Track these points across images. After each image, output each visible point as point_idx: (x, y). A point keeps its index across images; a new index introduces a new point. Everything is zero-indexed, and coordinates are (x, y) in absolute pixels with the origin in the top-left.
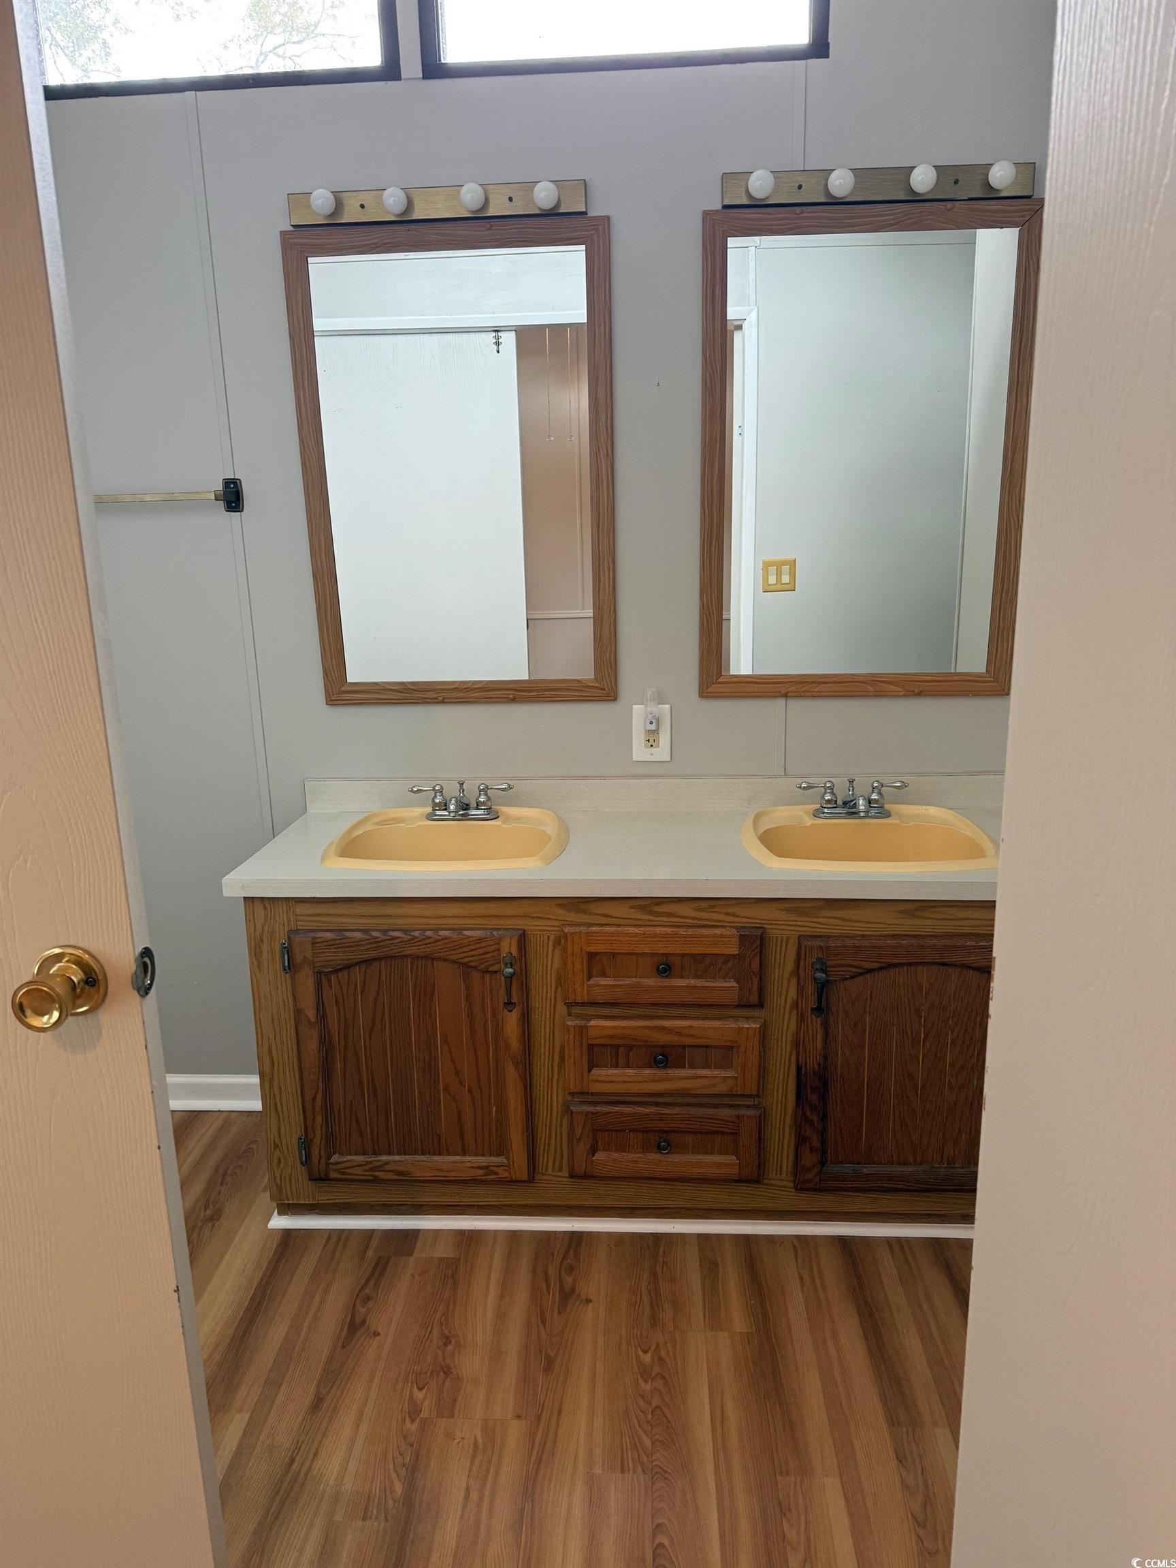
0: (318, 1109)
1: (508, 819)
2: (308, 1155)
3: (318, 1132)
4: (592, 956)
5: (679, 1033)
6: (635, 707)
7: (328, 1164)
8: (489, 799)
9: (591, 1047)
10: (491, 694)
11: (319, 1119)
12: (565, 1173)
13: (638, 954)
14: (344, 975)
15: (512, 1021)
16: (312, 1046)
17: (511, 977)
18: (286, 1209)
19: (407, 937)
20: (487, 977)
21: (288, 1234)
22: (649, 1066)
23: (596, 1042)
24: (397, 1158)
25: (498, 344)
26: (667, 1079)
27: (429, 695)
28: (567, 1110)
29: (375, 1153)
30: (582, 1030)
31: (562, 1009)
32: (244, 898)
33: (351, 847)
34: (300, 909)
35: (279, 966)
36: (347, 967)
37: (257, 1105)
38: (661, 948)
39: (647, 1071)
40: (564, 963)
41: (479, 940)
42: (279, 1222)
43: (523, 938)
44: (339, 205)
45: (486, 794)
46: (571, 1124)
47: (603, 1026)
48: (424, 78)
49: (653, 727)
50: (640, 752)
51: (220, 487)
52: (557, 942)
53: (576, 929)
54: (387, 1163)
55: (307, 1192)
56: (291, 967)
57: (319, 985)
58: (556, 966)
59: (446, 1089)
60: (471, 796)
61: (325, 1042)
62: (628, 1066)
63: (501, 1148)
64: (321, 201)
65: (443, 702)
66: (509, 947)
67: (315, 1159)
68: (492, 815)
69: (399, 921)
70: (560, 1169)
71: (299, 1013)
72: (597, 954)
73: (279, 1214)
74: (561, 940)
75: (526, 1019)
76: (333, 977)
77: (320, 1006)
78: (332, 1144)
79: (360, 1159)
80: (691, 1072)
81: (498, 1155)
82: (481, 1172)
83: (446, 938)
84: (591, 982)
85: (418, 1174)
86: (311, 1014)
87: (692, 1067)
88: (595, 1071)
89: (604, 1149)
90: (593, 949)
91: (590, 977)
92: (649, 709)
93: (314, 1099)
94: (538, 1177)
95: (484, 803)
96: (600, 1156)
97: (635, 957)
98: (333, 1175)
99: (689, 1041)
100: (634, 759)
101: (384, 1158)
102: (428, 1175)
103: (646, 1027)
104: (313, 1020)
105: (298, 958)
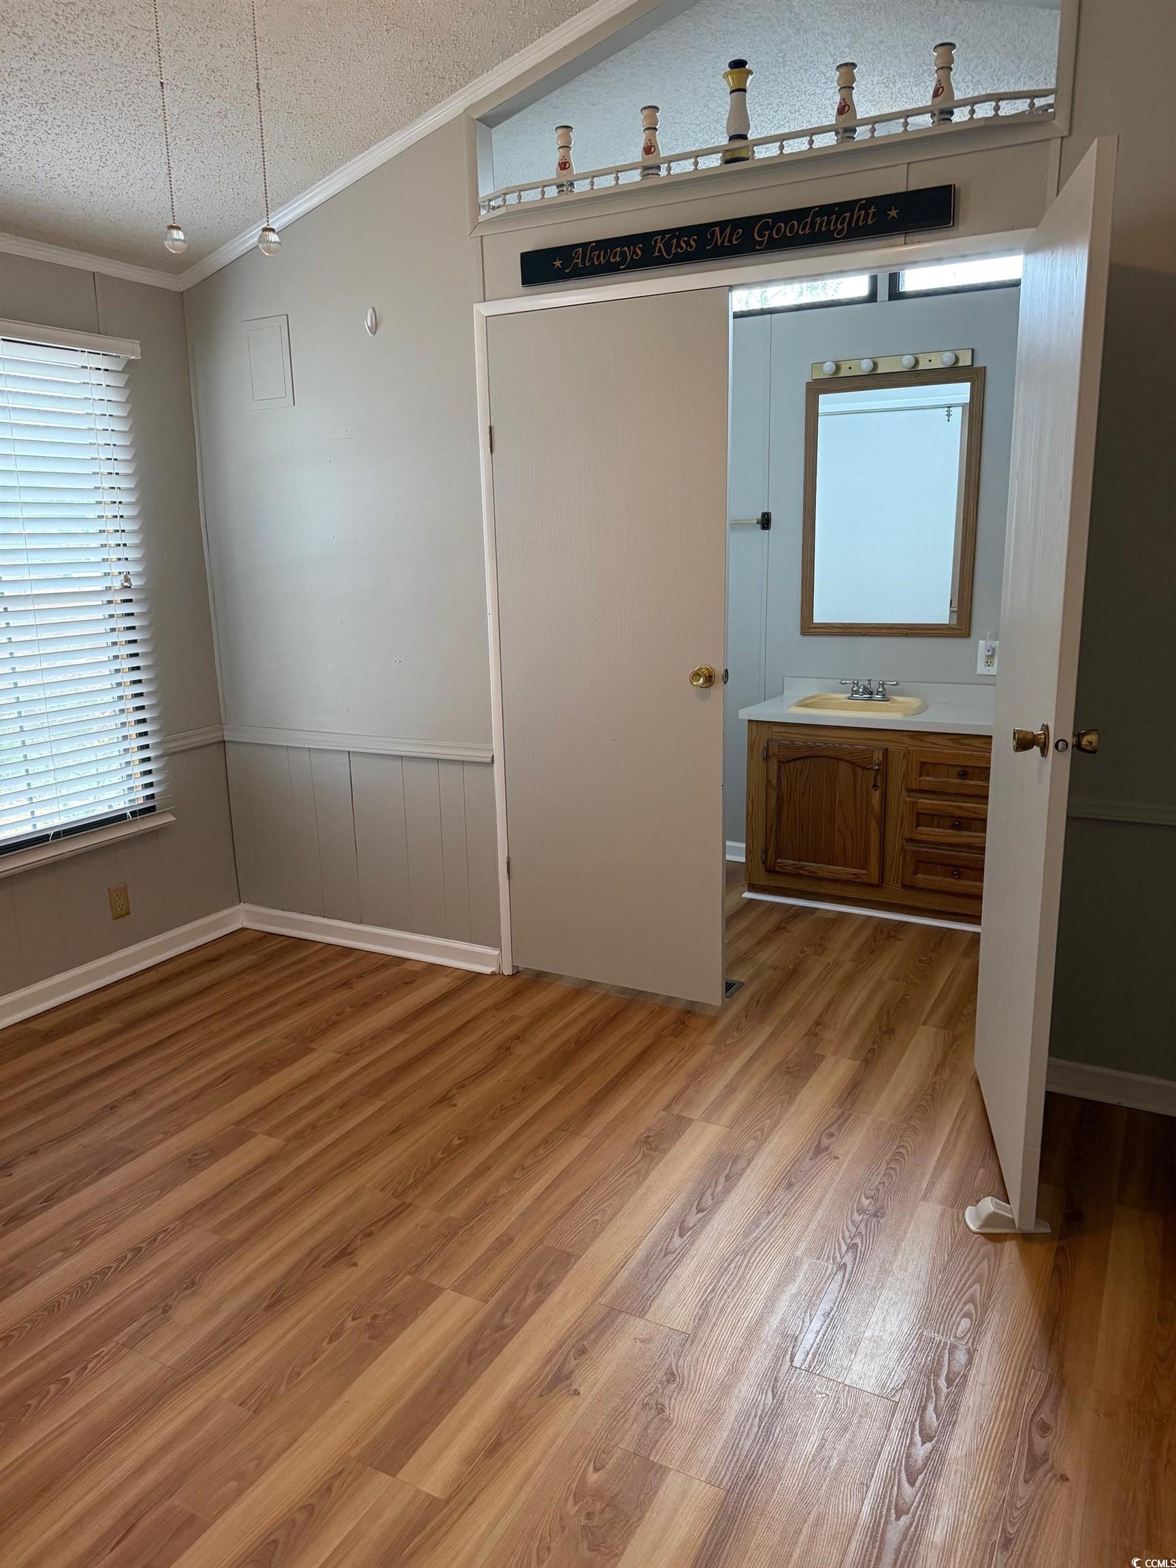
0: (773, 833)
1: (894, 701)
2: (766, 858)
3: (772, 845)
4: (923, 764)
5: (968, 811)
6: (980, 642)
7: (775, 862)
8: (884, 689)
9: (918, 814)
10: (893, 631)
11: (773, 838)
12: (900, 886)
13: (949, 765)
14: (792, 764)
15: (876, 797)
16: (773, 800)
17: (877, 770)
18: (753, 888)
19: (825, 746)
20: (865, 771)
21: (751, 900)
22: (951, 828)
23: (922, 811)
24: (810, 864)
25: (949, 415)
26: (960, 836)
27: (858, 631)
28: (903, 850)
29: (799, 860)
30: (914, 803)
31: (904, 793)
32: (750, 721)
33: (803, 704)
34: (776, 729)
35: (761, 758)
36: (795, 760)
37: (743, 859)
38: (962, 762)
39: (949, 831)
40: (907, 766)
41: (863, 751)
42: (748, 895)
43: (886, 752)
44: (838, 368)
45: (883, 687)
46: (905, 858)
47: (926, 802)
48: (889, 300)
49: (990, 653)
50: (981, 669)
51: (760, 517)
52: (904, 757)
53: (916, 749)
54: (805, 866)
55: (764, 879)
56: (767, 758)
57: (779, 767)
58: (903, 769)
59: (839, 830)
60: (874, 686)
61: (780, 800)
62: (938, 827)
63: (864, 865)
64: (829, 367)
65: (865, 635)
66: (878, 756)
67: (769, 861)
68: (885, 698)
69: (823, 739)
70: (897, 883)
71: (768, 781)
72: (926, 763)
73: (749, 891)
74: (907, 755)
75: (884, 795)
76: (787, 765)
77: (779, 779)
78: (779, 853)
79: (791, 862)
80: (974, 834)
81: (864, 869)
82: (853, 877)
83: (845, 748)
84: (922, 778)
85: (820, 874)
86: (774, 782)
87: (975, 831)
88: (919, 828)
89: (922, 873)
90: (923, 760)
91: (920, 776)
92: (989, 643)
93: (771, 828)
94: (884, 885)
95: (881, 692)
96: (919, 876)
97: (946, 767)
98: (778, 869)
99: (974, 816)
100: (978, 672)
101: (804, 863)
102: (825, 875)
103: (949, 806)
104: (775, 785)
105: (771, 752)
